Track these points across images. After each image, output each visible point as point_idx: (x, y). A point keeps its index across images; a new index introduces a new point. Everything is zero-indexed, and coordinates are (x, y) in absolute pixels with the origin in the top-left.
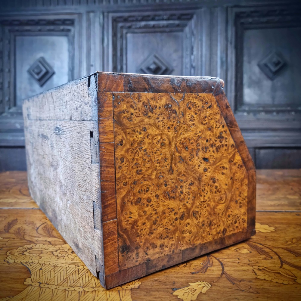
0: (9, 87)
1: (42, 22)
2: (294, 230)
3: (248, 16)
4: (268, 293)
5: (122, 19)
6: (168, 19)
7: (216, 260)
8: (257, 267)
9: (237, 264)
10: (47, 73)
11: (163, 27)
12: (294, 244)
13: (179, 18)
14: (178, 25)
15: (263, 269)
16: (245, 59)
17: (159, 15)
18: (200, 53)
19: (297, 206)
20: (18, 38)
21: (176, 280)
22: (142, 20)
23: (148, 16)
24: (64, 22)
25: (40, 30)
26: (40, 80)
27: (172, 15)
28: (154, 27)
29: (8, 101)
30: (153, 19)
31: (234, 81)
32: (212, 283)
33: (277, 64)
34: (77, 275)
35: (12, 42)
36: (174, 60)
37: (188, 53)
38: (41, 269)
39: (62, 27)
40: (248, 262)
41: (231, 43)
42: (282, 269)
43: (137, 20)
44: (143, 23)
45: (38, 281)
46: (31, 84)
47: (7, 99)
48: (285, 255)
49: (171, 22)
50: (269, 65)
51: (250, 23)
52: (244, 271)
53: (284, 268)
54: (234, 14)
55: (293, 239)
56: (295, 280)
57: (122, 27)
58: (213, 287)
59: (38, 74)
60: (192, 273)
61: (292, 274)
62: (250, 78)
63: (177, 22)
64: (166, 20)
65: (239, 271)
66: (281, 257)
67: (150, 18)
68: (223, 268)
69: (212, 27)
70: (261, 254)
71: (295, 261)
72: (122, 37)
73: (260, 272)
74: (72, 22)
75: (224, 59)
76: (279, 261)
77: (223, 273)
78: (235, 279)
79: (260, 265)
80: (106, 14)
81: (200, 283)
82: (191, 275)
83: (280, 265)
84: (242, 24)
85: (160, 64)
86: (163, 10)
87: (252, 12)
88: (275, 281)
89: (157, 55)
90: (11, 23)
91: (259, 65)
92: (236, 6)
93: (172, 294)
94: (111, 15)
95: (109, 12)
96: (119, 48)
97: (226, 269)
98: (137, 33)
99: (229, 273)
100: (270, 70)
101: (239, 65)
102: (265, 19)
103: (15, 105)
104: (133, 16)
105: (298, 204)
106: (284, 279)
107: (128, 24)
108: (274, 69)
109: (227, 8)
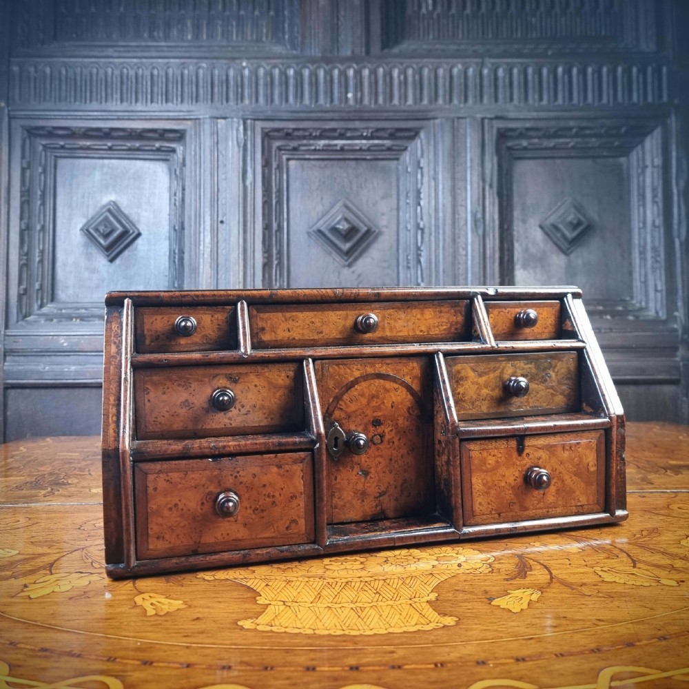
0: (41, 261)
1: (115, 134)
2: (641, 519)
3: (522, 135)
4: (625, 596)
5: (281, 134)
6: (372, 138)
7: (535, 563)
8: (600, 569)
9: (568, 566)
10: (125, 233)
11: (361, 150)
12: (645, 537)
13: (392, 136)
14: (389, 149)
15: (609, 570)
16: (517, 213)
17: (356, 129)
18: (433, 202)
19: (638, 484)
20: (61, 162)
21: (487, 589)
22: (320, 137)
23: (334, 130)
24: (162, 134)
25: (110, 149)
26: (108, 249)
27: (378, 130)
28: (342, 149)
29: (38, 290)
30: (342, 137)
31: (497, 255)
32: (542, 590)
33: (575, 226)
34: (332, 590)
35: (50, 170)
36: (383, 214)
37: (410, 201)
38: (267, 585)
39: (157, 145)
40: (585, 563)
41: (491, 186)
42: (635, 569)
43: (311, 137)
44: (322, 142)
45: (278, 599)
46: (89, 256)
47: (37, 286)
48: (635, 552)
49: (376, 142)
50: (561, 226)
51: (525, 148)
52: (583, 573)
53: (639, 568)
54: (495, 131)
55: (642, 531)
56: (658, 581)
57: (279, 149)
58: (545, 594)
59: (106, 236)
60: (507, 580)
61: (653, 575)
62: (526, 250)
63: (387, 143)
64: (366, 138)
65: (574, 574)
66: (630, 554)
67: (336, 134)
68: (549, 571)
69: (455, 155)
70: (600, 552)
71: (653, 558)
72: (279, 167)
73: (606, 574)
74: (180, 136)
75: (479, 215)
76: (630, 560)
77: (552, 578)
78: (572, 584)
79: (602, 565)
80: (249, 122)
81: (524, 590)
82: (506, 582)
83: (632, 565)
84: (509, 148)
85: (356, 222)
86: (361, 120)
87: (528, 129)
88: (631, 583)
89: (350, 205)
90: (51, 133)
91: (541, 227)
92: (497, 118)
93: (490, 603)
94: (259, 125)
95: (255, 120)
96: (274, 190)
97: (554, 572)
98: (309, 159)
99: (560, 576)
100: (564, 236)
101: (506, 227)
102: (551, 143)
103: (53, 299)
104: (304, 130)
105: (639, 481)
106: (642, 580)
107: (293, 144)
108: (570, 235)
109: (483, 119)
